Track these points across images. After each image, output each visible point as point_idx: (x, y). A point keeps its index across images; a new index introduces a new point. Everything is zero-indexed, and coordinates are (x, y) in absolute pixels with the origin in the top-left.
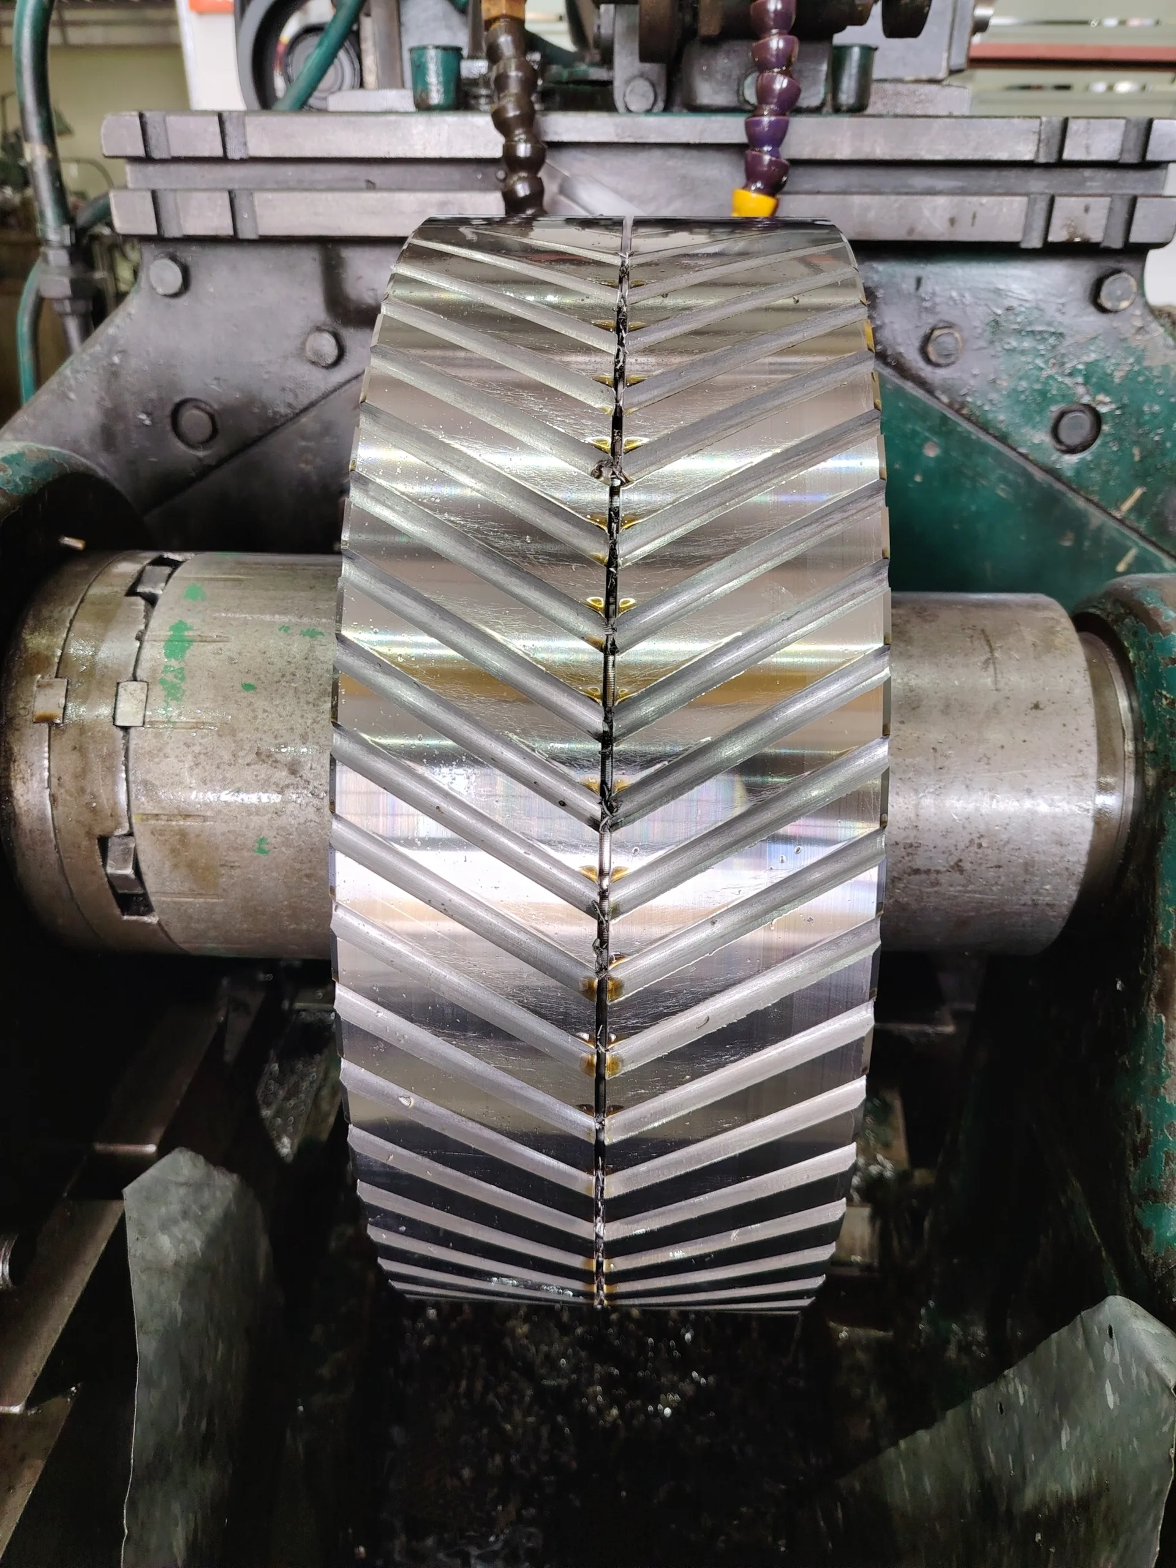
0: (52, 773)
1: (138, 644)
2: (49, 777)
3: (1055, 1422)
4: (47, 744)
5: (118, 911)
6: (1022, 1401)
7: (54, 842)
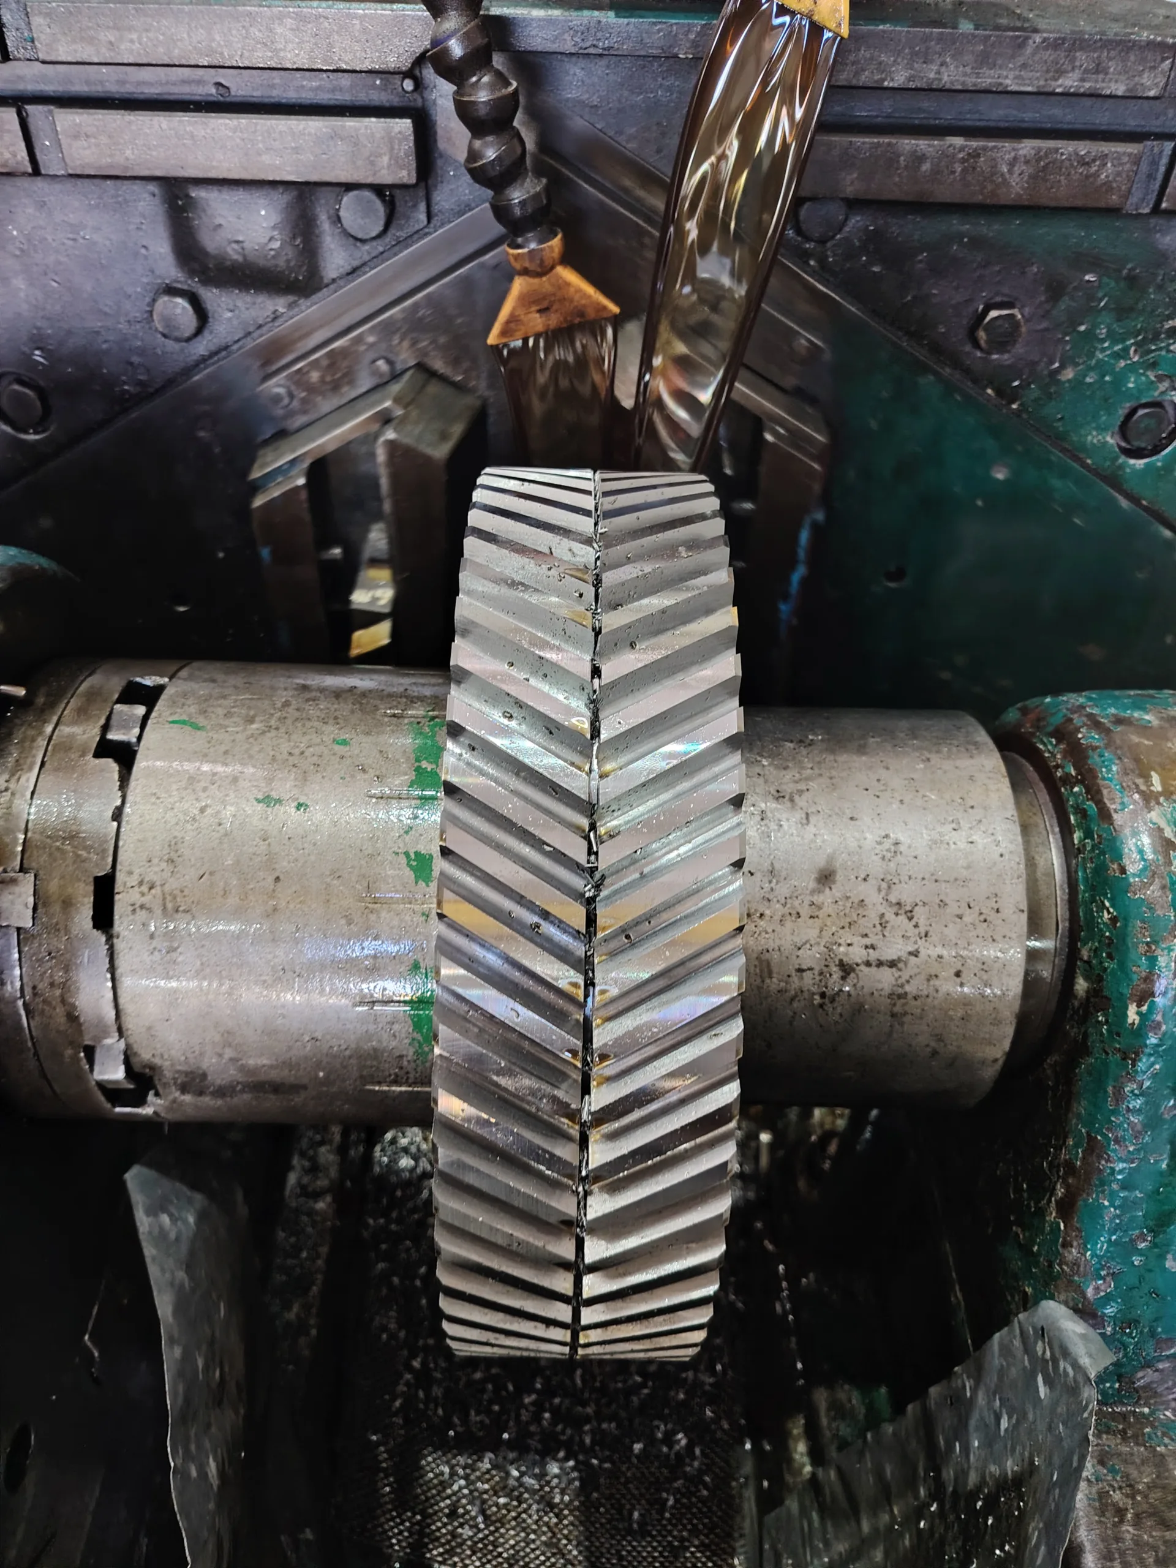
0: (25, 980)
1: (115, 824)
2: (22, 985)
3: (995, 1412)
4: (16, 950)
5: (109, 1106)
6: (968, 1394)
7: (32, 1051)
